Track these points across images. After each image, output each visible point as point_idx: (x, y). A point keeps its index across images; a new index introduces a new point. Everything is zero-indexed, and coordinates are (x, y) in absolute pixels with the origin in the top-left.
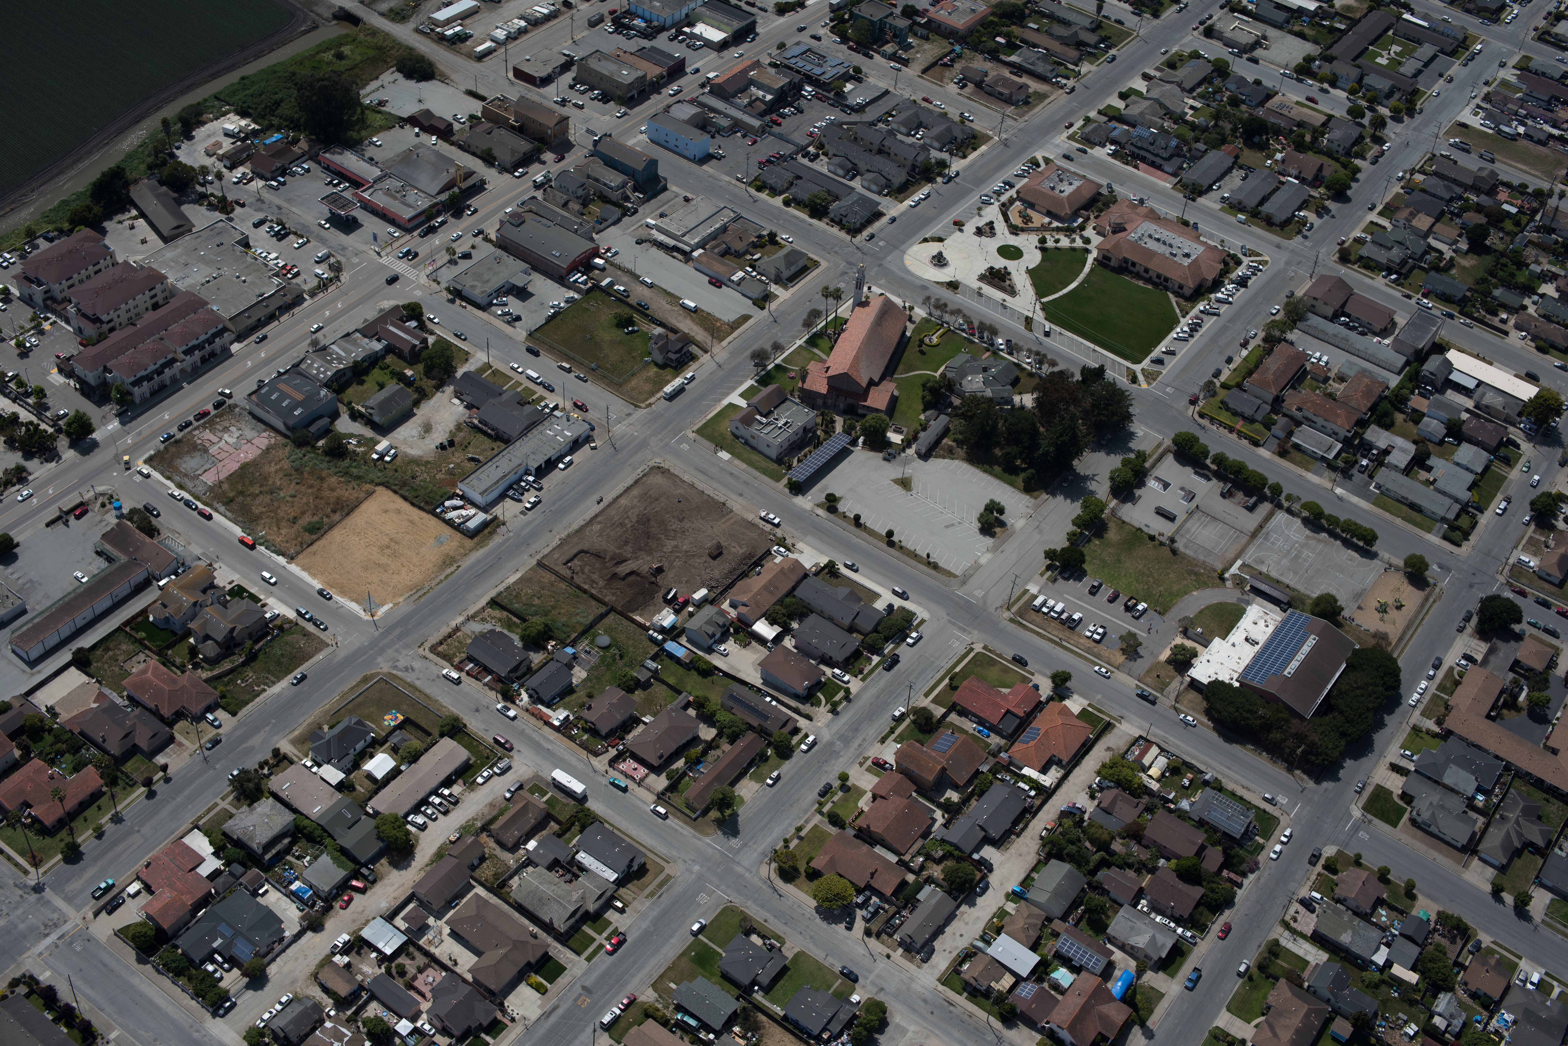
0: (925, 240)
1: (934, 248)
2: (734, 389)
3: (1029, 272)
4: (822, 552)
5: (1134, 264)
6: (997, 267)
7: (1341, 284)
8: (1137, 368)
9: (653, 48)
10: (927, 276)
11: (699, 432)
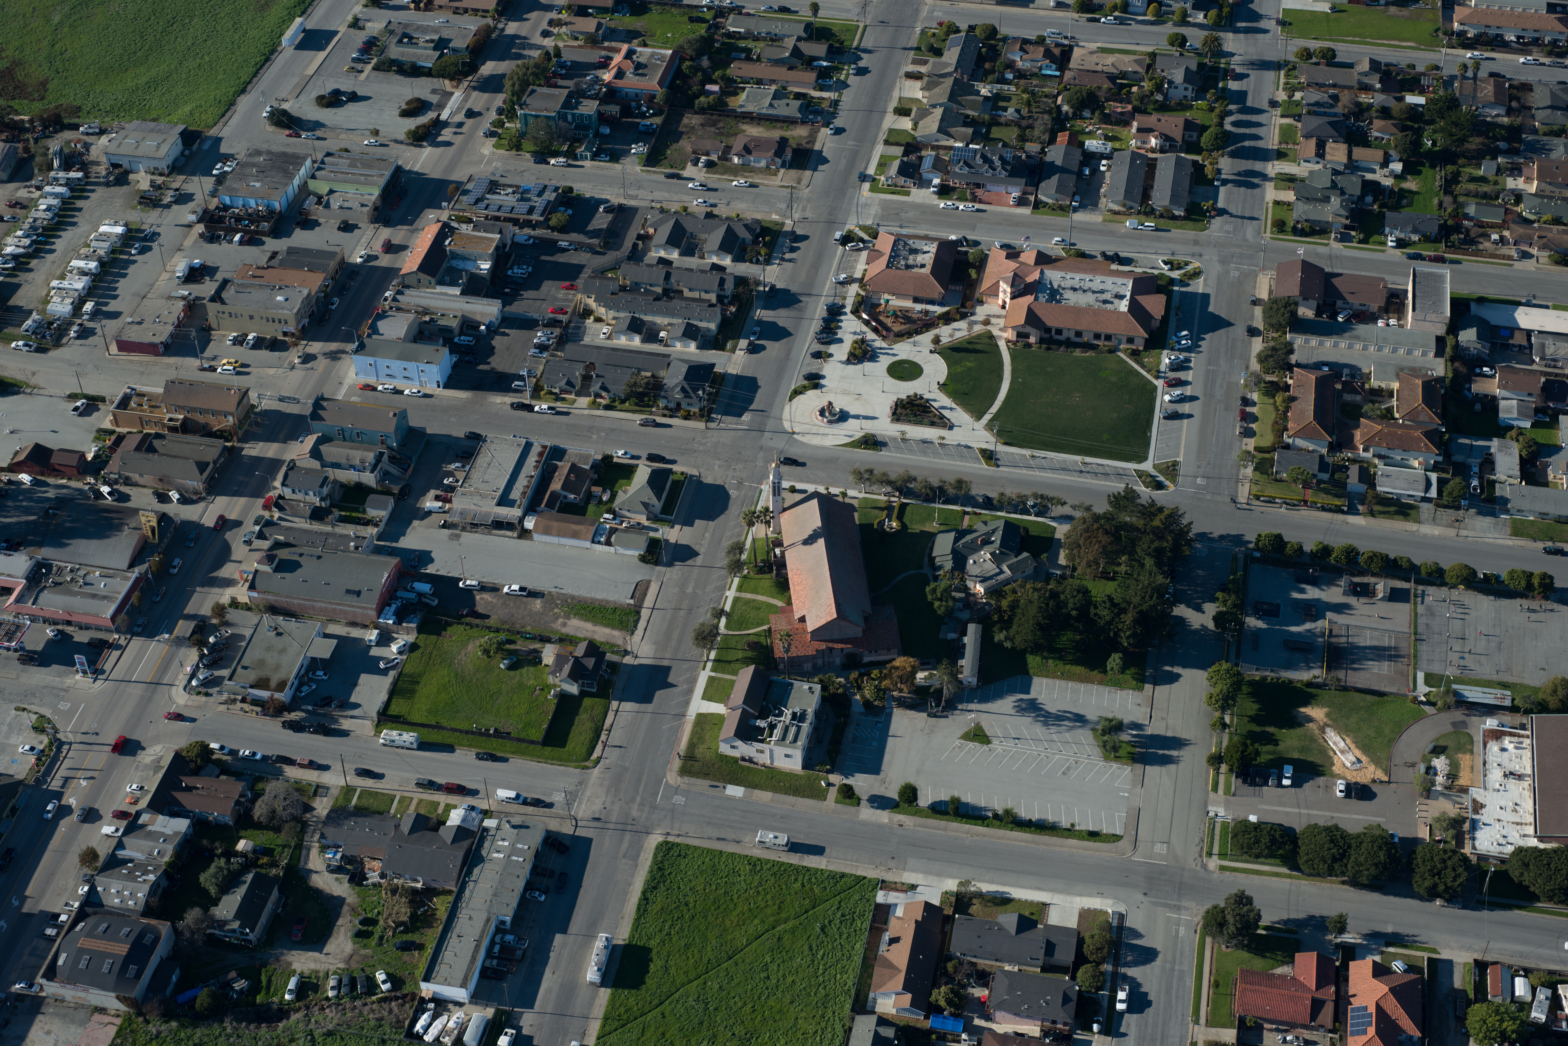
0: (797, 393)
1: (812, 400)
2: (690, 691)
3: (943, 387)
4: (940, 875)
5: (1059, 332)
6: (904, 397)
7: (1307, 267)
8: (1147, 466)
9: (291, 251)
10: (829, 442)
11: (684, 771)
